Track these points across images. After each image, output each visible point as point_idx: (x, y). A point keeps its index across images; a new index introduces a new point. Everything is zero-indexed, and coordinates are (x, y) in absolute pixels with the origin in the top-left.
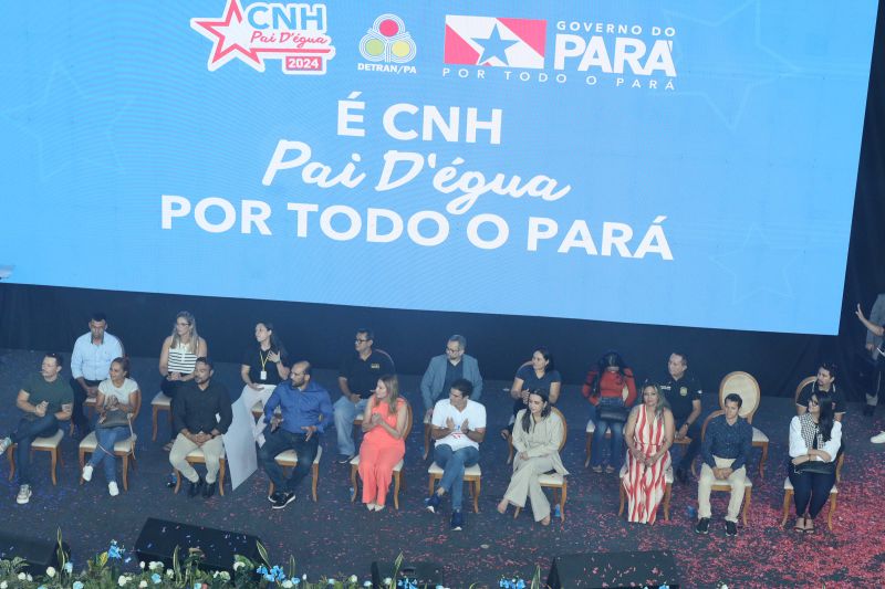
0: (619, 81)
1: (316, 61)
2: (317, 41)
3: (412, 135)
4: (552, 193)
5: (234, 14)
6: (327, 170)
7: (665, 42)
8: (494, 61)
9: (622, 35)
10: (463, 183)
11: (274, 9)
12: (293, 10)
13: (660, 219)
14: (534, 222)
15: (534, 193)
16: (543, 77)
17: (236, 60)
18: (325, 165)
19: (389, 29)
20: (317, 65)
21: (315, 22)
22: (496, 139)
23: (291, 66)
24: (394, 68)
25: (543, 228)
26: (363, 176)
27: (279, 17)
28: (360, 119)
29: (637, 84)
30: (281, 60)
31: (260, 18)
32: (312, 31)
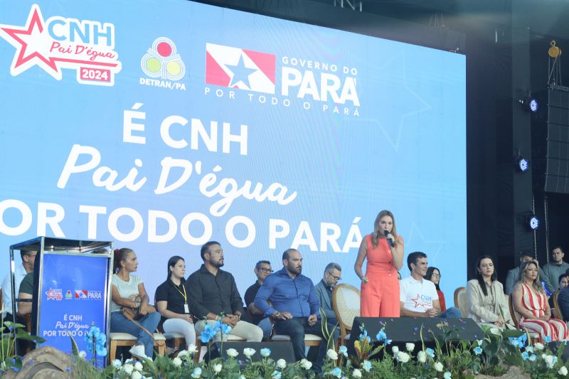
0: (325, 107)
1: (105, 73)
2: (107, 55)
3: (182, 144)
4: (284, 199)
5: (36, 25)
6: (114, 174)
7: (351, 79)
8: (241, 85)
9: (325, 71)
10: (220, 189)
11: (71, 23)
12: (87, 26)
13: (357, 220)
14: (274, 223)
15: (272, 198)
16: (275, 101)
17: (36, 66)
18: (112, 170)
19: (164, 50)
20: (106, 77)
21: (105, 39)
22: (244, 151)
23: (84, 76)
24: (168, 84)
25: (279, 229)
26: (144, 180)
27: (75, 31)
28: (141, 127)
29: (336, 110)
30: (76, 70)
31: (59, 30)
32: (102, 46)
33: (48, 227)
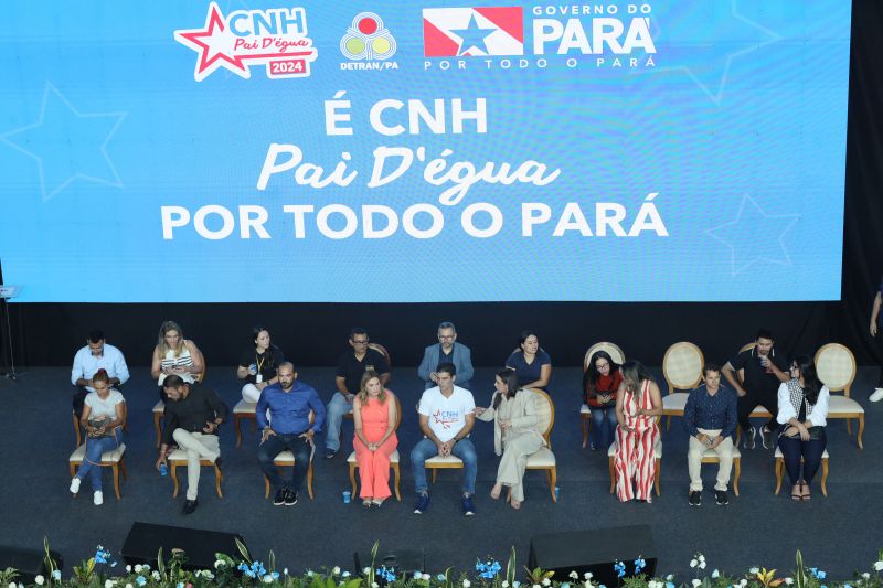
0: (600, 62)
1: (299, 64)
2: (299, 43)
3: (399, 130)
4: (543, 178)
5: (216, 25)
6: (319, 171)
7: (642, 19)
8: (474, 51)
9: (599, 16)
10: (453, 174)
11: (254, 15)
12: (273, 15)
13: (652, 196)
14: (527, 208)
15: (524, 179)
16: (524, 63)
17: (221, 67)
18: (318, 166)
19: (368, 27)
20: (300, 68)
21: (296, 25)
22: (482, 128)
23: (276, 70)
24: (376, 66)
25: (536, 213)
26: (355, 173)
27: (260, 23)
28: (347, 117)
29: (617, 63)
31: (241, 25)
32: (293, 34)
33: (252, 229)
